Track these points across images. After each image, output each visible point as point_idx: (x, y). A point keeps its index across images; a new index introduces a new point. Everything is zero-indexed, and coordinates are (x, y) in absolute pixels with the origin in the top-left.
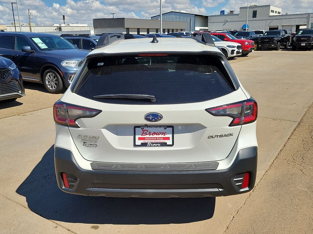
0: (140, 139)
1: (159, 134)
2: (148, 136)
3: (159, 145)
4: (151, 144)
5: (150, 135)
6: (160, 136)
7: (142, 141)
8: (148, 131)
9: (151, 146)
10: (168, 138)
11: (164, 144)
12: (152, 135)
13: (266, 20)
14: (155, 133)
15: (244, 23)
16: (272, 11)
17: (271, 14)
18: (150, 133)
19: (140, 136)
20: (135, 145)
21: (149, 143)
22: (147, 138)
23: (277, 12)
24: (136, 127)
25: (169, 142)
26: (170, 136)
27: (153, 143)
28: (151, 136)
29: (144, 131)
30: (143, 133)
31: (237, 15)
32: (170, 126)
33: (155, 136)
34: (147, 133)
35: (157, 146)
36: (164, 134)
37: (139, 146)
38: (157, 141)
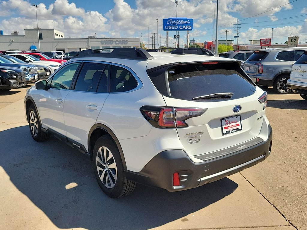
0: (225, 128)
2: (229, 125)
3: (236, 130)
6: (235, 123)
7: (226, 130)
9: (232, 132)
10: (238, 125)
11: (238, 130)
13: (52, 42)
14: (232, 122)
15: (31, 44)
16: (57, 35)
17: (56, 37)
19: (225, 126)
20: (223, 134)
21: (230, 131)
22: (229, 127)
23: (60, 36)
24: (222, 119)
25: (239, 127)
26: (239, 123)
27: (232, 130)
28: (231, 125)
29: (226, 121)
31: (23, 36)
32: (239, 115)
33: (233, 124)
34: (228, 123)
35: (235, 132)
36: (236, 121)
37: (225, 134)
38: (233, 128)
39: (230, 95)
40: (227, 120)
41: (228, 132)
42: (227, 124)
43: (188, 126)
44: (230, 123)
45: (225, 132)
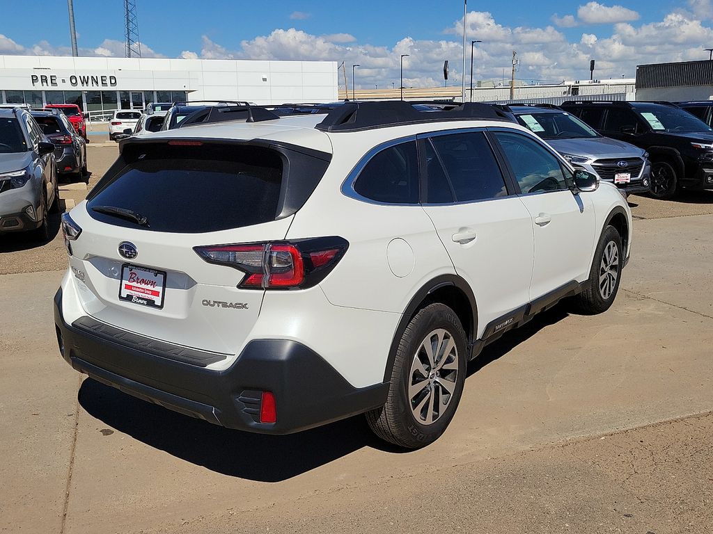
0: (128, 287)
1: (147, 284)
2: (134, 284)
3: (145, 302)
4: (136, 299)
5: (137, 283)
6: (149, 287)
7: (128, 292)
8: (136, 275)
9: (136, 302)
10: (156, 294)
12: (140, 283)
14: (143, 281)
18: (138, 279)
19: (127, 282)
20: (120, 297)
21: (134, 297)
22: (134, 287)
24: (125, 265)
26: (159, 289)
27: (139, 298)
28: (139, 285)
29: (132, 273)
30: (131, 278)
32: (162, 273)
33: (143, 286)
34: (135, 279)
35: (143, 304)
36: (153, 284)
37: (124, 299)
38: (144, 295)
40: (134, 271)
41: (129, 298)
45: (123, 295)
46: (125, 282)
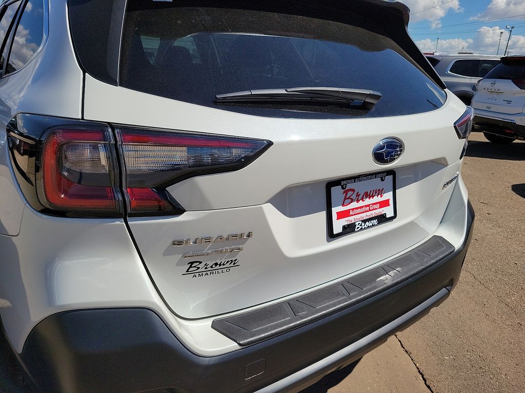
0: (341, 215)
1: (373, 196)
2: (354, 205)
3: (375, 222)
4: (361, 225)
5: (358, 201)
6: (377, 199)
7: (345, 222)
8: (353, 190)
9: (362, 228)
10: (385, 204)
11: (382, 219)
12: (362, 199)
14: (368, 195)
18: (358, 195)
19: (341, 209)
20: (331, 236)
21: (357, 223)
22: (353, 209)
24: (331, 184)
25: (388, 211)
26: (388, 196)
27: (365, 221)
28: (361, 203)
29: (346, 192)
30: (345, 199)
32: (391, 172)
33: (368, 201)
34: (354, 197)
35: (373, 225)
36: (380, 192)
37: (339, 235)
38: (369, 213)
39: (368, 100)
40: (349, 186)
41: (349, 229)
42: (347, 200)
43: (179, 211)
44: (360, 197)
45: (337, 229)
46: (335, 210)
